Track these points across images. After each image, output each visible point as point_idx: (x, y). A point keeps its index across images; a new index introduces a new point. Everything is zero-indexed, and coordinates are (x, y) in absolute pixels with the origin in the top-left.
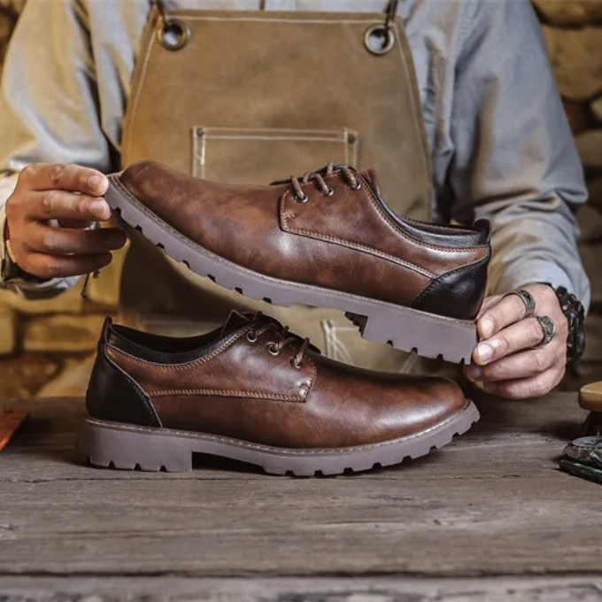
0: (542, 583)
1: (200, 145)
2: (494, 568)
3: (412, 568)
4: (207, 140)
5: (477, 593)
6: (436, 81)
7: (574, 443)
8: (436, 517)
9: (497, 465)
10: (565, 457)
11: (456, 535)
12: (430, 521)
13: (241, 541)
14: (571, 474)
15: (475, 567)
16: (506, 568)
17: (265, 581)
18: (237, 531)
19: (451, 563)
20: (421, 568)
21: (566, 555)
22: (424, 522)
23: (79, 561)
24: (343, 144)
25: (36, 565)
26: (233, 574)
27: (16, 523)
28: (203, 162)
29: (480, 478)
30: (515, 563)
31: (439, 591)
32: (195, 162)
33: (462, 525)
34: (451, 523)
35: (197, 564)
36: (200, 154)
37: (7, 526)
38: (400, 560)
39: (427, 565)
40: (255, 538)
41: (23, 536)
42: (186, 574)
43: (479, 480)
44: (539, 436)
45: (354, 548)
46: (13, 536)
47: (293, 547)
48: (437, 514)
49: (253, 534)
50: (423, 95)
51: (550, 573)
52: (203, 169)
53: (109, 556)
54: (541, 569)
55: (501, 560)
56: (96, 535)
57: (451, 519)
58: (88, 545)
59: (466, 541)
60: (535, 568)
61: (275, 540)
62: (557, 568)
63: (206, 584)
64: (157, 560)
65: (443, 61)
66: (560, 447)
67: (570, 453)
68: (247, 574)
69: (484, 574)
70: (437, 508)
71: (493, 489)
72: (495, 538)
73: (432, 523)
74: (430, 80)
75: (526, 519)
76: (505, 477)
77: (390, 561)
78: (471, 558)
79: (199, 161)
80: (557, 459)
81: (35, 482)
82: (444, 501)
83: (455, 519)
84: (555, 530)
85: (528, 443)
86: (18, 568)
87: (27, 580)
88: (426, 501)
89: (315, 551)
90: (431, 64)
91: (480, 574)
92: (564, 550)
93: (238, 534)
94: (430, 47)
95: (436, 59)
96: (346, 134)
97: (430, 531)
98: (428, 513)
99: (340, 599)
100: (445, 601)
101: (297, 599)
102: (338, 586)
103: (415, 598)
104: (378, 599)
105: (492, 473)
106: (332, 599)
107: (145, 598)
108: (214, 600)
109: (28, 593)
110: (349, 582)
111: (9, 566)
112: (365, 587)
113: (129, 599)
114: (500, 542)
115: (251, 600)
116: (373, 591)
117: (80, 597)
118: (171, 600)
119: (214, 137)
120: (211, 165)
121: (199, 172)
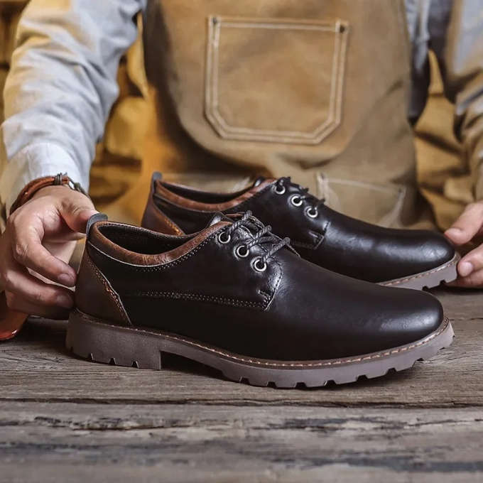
1: (214, 31)
3: (397, 400)
4: (221, 28)
5: (449, 421)
15: (448, 399)
16: (473, 400)
17: (273, 408)
19: (429, 395)
23: (117, 390)
24: (334, 33)
25: (81, 393)
26: (245, 403)
28: (216, 44)
31: (418, 419)
32: (210, 45)
36: (214, 38)
37: (54, 359)
41: (68, 368)
42: (207, 402)
46: (59, 368)
52: (216, 51)
53: (142, 386)
55: (470, 393)
59: (442, 377)
63: (224, 411)
64: (182, 390)
68: (259, 403)
69: (456, 405)
72: (464, 374)
76: (472, 319)
78: (445, 391)
79: (213, 45)
86: (67, 395)
91: (452, 404)
96: (338, 25)
99: (336, 426)
100: (423, 428)
101: (300, 425)
102: (334, 413)
103: (399, 426)
104: (368, 426)
105: (462, 316)
106: (329, 425)
107: (174, 424)
108: (231, 424)
109: (76, 418)
110: (344, 410)
111: (58, 394)
112: (357, 416)
113: (161, 423)
114: (469, 377)
115: (262, 425)
116: (363, 420)
117: (119, 420)
118: (195, 425)
119: (226, 25)
120: (223, 48)
121: (213, 54)
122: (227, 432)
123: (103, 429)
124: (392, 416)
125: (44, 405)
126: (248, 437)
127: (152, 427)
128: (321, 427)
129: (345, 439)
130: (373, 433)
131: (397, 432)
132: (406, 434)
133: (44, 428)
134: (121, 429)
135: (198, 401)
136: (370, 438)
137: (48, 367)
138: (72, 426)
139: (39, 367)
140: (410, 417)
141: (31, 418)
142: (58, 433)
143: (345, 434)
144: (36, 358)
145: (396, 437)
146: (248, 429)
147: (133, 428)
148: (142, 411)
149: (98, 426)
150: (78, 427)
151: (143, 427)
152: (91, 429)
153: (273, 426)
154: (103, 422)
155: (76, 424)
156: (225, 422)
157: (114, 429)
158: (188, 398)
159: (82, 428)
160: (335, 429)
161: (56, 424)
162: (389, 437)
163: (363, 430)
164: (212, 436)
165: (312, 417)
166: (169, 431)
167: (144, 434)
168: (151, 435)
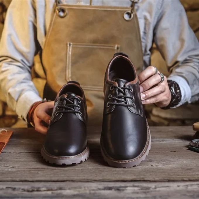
0: (188, 183)
1: (70, 48)
2: (172, 179)
3: (146, 179)
4: (72, 47)
5: (168, 186)
6: (147, 29)
7: (192, 141)
8: (151, 164)
9: (168, 148)
10: (190, 145)
11: (158, 169)
12: (150, 165)
13: (89, 171)
14: (192, 151)
15: (166, 179)
16: (176, 179)
17: (99, 183)
18: (88, 168)
19: (158, 177)
20: (149, 179)
21: (195, 175)
22: (148, 166)
23: (38, 177)
24: (115, 49)
25: (23, 179)
26: (88, 181)
27: (15, 166)
28: (70, 53)
29: (163, 152)
30: (179, 177)
31: (155, 186)
32: (68, 54)
33: (160, 166)
34: (157, 166)
35: (75, 178)
36: (69, 51)
37: (12, 167)
38: (142, 177)
39: (150, 178)
40: (94, 170)
41: (17, 170)
42: (73, 181)
43: (163, 153)
44: (180, 140)
45: (126, 173)
46: (14, 170)
47: (106, 173)
48: (152, 163)
51: (190, 180)
52: (70, 56)
53: (47, 176)
54: (187, 179)
56: (42, 169)
57: (156, 165)
58: (39, 172)
59: (163, 171)
60: (185, 179)
61: (100, 171)
62: (192, 179)
63: (80, 184)
66: (188, 143)
67: (192, 144)
68: (93, 181)
69: (169, 181)
70: (152, 161)
71: (168, 156)
72: (171, 170)
73: (150, 166)
74: (145, 29)
75: (180, 164)
76: (171, 152)
77: (138, 177)
78: (164, 176)
79: (69, 54)
80: (187, 146)
81: (19, 153)
82: (153, 159)
83: (158, 164)
84: (190, 168)
85: (177, 142)
86: (18, 179)
87: (21, 183)
88: (148, 159)
89: (114, 174)
90: (145, 24)
91: (168, 181)
92: (194, 173)
93: (88, 169)
94: (145, 18)
95: (147, 23)
96: (116, 46)
97: (150, 168)
98: (149, 163)
99: (124, 188)
100: (158, 189)
101: (110, 189)
102: (123, 184)
103: (148, 188)
104: (136, 189)
105: (167, 150)
106: (121, 189)
107: (61, 189)
108: (83, 189)
109: (22, 187)
110: (126, 183)
111: (14, 179)
112: (131, 185)
113: (55, 188)
114: (173, 171)
115: (95, 189)
116: (134, 186)
117: (39, 188)
118: (69, 189)
119: (74, 46)
120: (73, 55)
121: (69, 57)
122: (81, 191)
123: (33, 191)
124: (145, 185)
125: (9, 183)
126: (90, 193)
127: (52, 190)
128: (118, 189)
129: (128, 194)
130: (139, 191)
131: (148, 190)
132: (151, 191)
133: (10, 191)
134: (40, 191)
135: (69, 181)
136: (138, 193)
137: (10, 170)
138: (21, 190)
139: (6, 170)
140: (152, 185)
141: (4, 187)
142: (16, 193)
143: (128, 191)
144: (5, 166)
145: (148, 192)
146: (90, 190)
147: (45, 191)
148: (48, 184)
149: (31, 190)
150: (23, 190)
151: (49, 190)
152: (28, 191)
153: (100, 189)
154: (33, 188)
155: (22, 189)
156: (80, 188)
157: (38, 191)
158: (65, 179)
159: (25, 191)
160: (123, 190)
161: (14, 189)
162: (145, 193)
163: (134, 190)
164: (76, 193)
165: (115, 186)
166: (59, 191)
167: (49, 193)
168: (52, 193)
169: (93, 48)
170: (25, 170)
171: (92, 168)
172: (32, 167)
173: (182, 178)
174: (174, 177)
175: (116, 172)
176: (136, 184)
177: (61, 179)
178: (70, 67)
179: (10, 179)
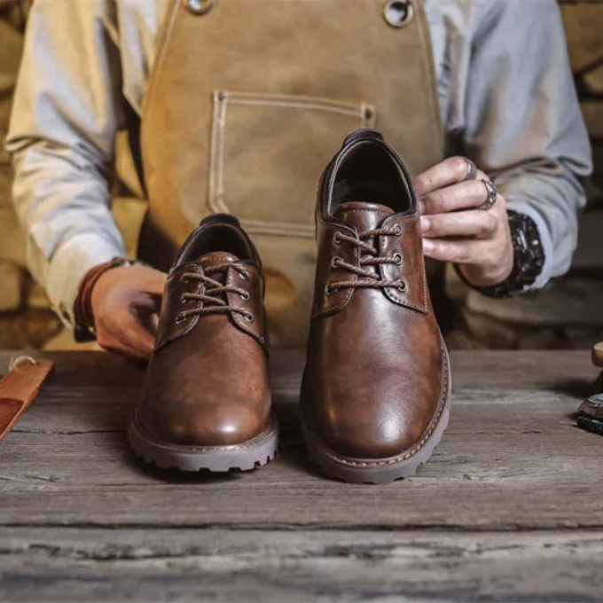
0: (575, 537)
1: (220, 108)
2: (529, 523)
3: (450, 522)
4: (228, 105)
5: (516, 547)
6: (453, 57)
7: (590, 400)
8: (465, 471)
9: (518, 421)
10: (581, 413)
11: (487, 489)
12: (460, 476)
13: (280, 494)
14: (589, 431)
15: (511, 521)
16: (539, 523)
17: (308, 533)
18: (275, 484)
19: (485, 516)
20: (458, 522)
21: (596, 510)
22: (454, 477)
23: (124, 512)
24: (360, 118)
25: (82, 517)
26: (276, 527)
27: (58, 474)
28: (222, 123)
29: (502, 433)
30: (548, 517)
31: (479, 545)
32: (215, 125)
33: (491, 480)
34: (481, 478)
35: (239, 517)
36: (220, 116)
37: (48, 477)
38: (437, 514)
39: (463, 520)
40: (293, 491)
41: (65, 488)
42: (230, 526)
43: (500, 436)
44: (552, 393)
45: (391, 501)
46: (55, 488)
47: (331, 501)
48: (466, 468)
49: (291, 487)
50: (439, 69)
51: (582, 528)
52: (222, 132)
53: (153, 509)
54: (574, 524)
55: (535, 515)
56: (137, 487)
57: (479, 474)
58: (131, 497)
59: (498, 496)
60: (568, 523)
61: (312, 494)
62: (589, 523)
63: (253, 536)
64: (202, 512)
65: (460, 39)
66: (575, 404)
67: (587, 410)
68: (291, 527)
69: (520, 529)
70: (465, 462)
71: (516, 445)
72: (525, 493)
73: (462, 477)
74: (447, 55)
75: (553, 475)
76: (526, 433)
77: (428, 515)
78: (505, 512)
79: (218, 125)
80: (574, 416)
81: (69, 433)
82: (470, 455)
83: (485, 474)
84: (582, 486)
85: (542, 400)
86: (65, 519)
87: (76, 531)
88: (453, 456)
89: (354, 504)
90: (448, 41)
91: (515, 527)
92: (594, 505)
93: (275, 487)
94: (448, 23)
95: (453, 36)
96: (363, 108)
97: (461, 486)
98: (456, 468)
99: (384, 552)
100: (486, 555)
101: (343, 552)
102: (381, 538)
103: (456, 552)
104: (422, 553)
105: (512, 429)
106: (376, 552)
107: (195, 551)
108: (262, 552)
109: (79, 545)
110: (391, 534)
111: (56, 518)
112: (406, 541)
113: (179, 550)
114: (531, 496)
115: (298, 552)
116: (414, 545)
117: (130, 548)
118: (220, 552)
119: (234, 101)
120: (230, 128)
121: (218, 135)
122: (257, 560)
123: (111, 558)
124: (447, 540)
125: (40, 531)
126: (283, 567)
127: (168, 555)
128: (367, 555)
129: (397, 568)
130: (429, 560)
131: (453, 560)
132: (467, 562)
133: (42, 558)
134: (132, 558)
135: (221, 525)
136: (426, 567)
137: (41, 488)
138: (74, 555)
139: (31, 487)
140: (469, 542)
141: (25, 545)
142: (59, 563)
143: (396, 562)
144: (27, 477)
145: (457, 565)
146: (282, 557)
147: (146, 557)
148: (156, 537)
149: (104, 554)
150: (81, 556)
151: (158, 556)
152: (97, 558)
153: (311, 554)
154: (111, 550)
155: (79, 552)
156: (254, 549)
157: (126, 557)
158: (208, 521)
159: (86, 557)
160: (383, 557)
161: (54, 551)
162: (447, 566)
163: (415, 557)
164: (241, 565)
165: (357, 542)
166: (190, 560)
167: (160, 564)
168: (169, 565)
169: (293, 109)
170: (85, 491)
171: (290, 484)
172: (108, 480)
173: (558, 519)
174: (534, 516)
175: (361, 499)
176: (423, 537)
177: (195, 518)
178: (221, 164)
179: (42, 518)
